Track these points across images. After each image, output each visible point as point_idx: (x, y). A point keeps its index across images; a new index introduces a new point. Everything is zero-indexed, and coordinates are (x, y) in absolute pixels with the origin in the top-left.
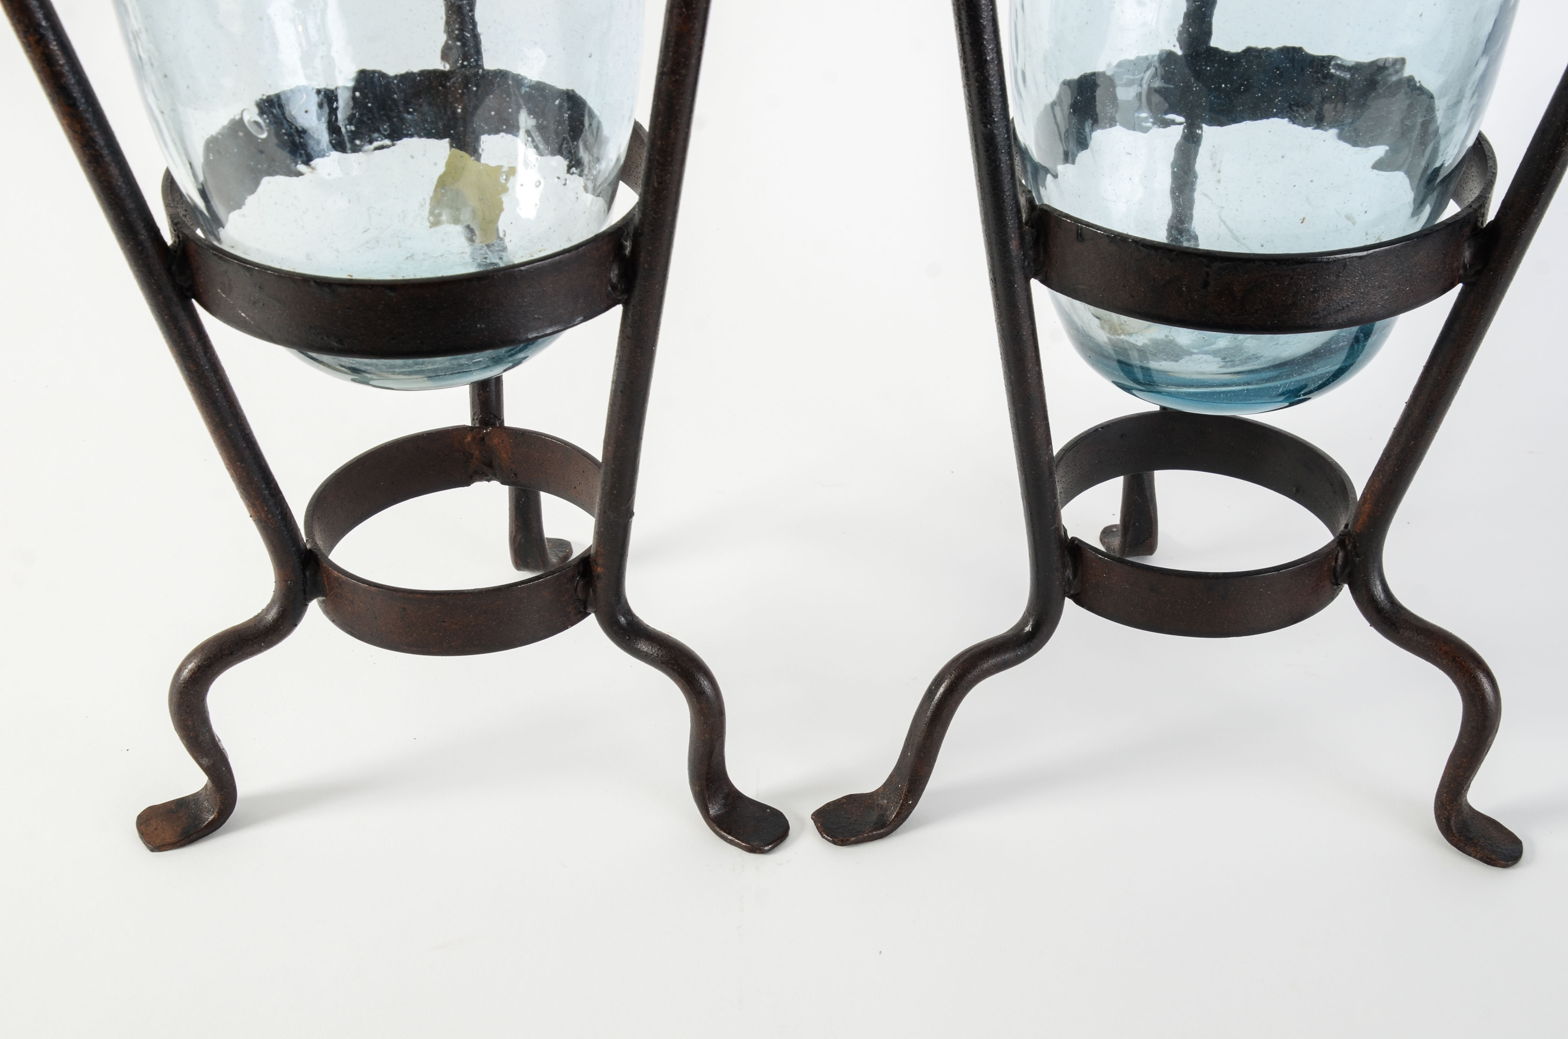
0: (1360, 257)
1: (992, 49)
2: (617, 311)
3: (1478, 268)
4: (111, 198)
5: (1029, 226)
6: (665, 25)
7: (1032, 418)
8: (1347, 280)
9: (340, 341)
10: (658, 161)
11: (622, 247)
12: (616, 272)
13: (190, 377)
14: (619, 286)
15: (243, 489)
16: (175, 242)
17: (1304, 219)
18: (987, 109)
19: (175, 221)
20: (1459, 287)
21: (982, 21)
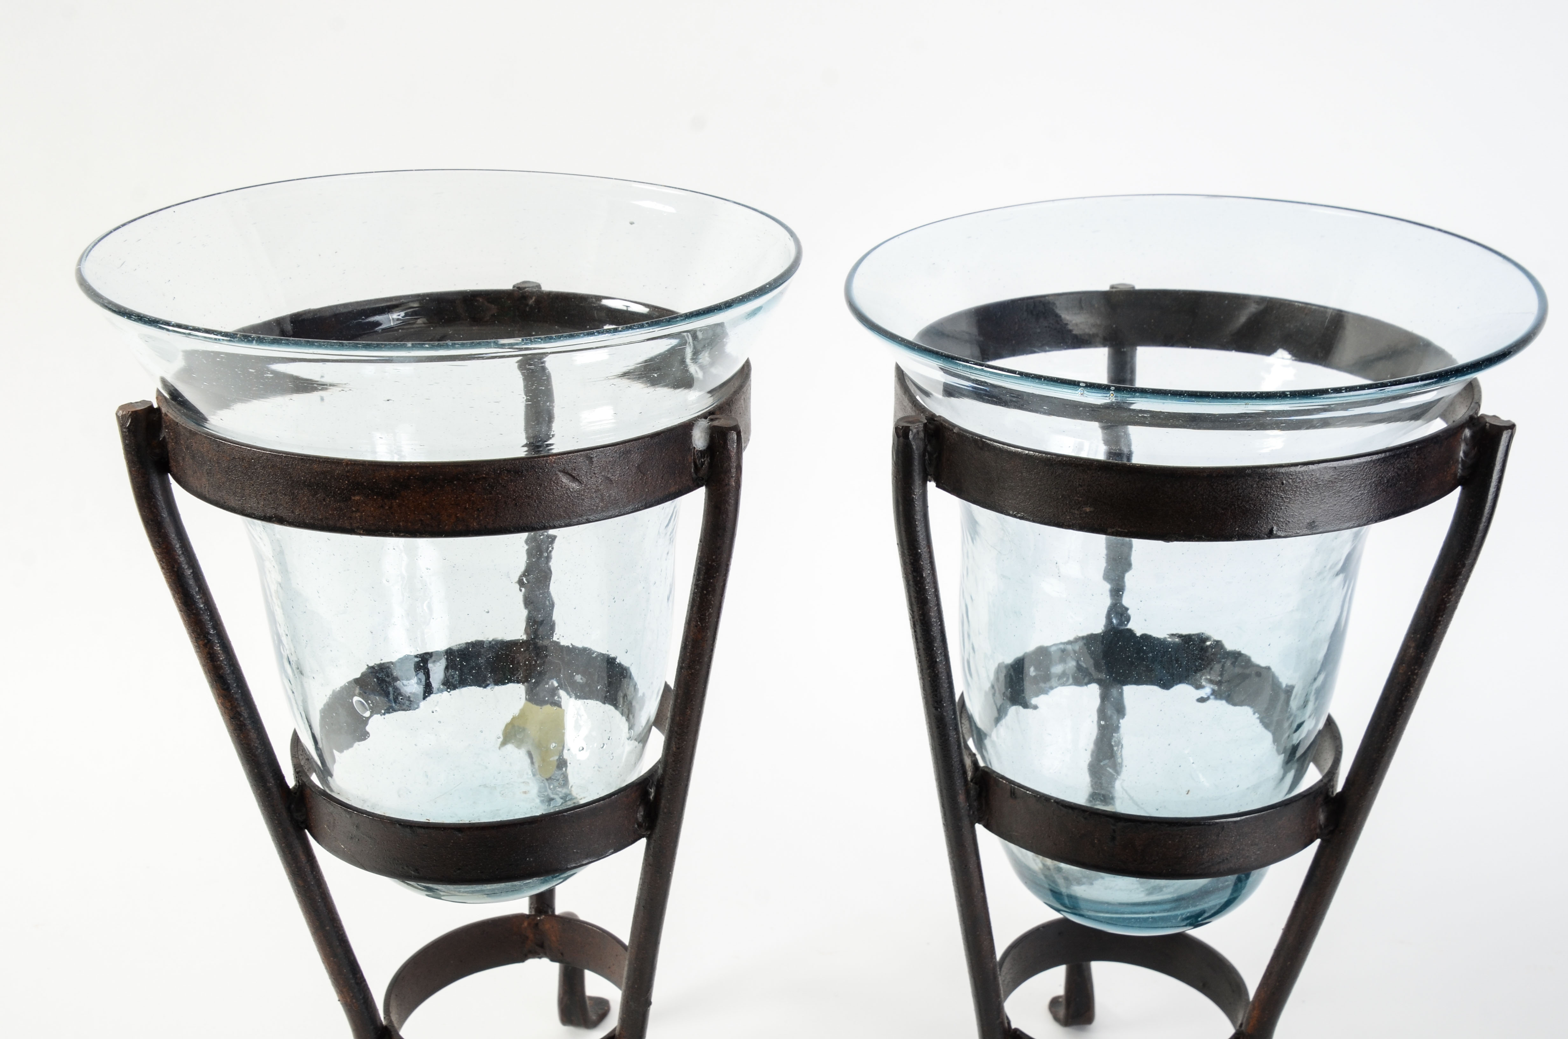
0: (1235, 822)
1: (941, 653)
2: (642, 844)
3: (1331, 828)
4: (248, 756)
5: (973, 783)
6: (684, 632)
7: (978, 933)
8: (1225, 840)
9: (416, 870)
10: (676, 732)
11: (647, 793)
12: (642, 813)
13: (298, 890)
14: (644, 824)
15: (334, 979)
16: (296, 785)
17: (1189, 791)
18: (937, 697)
19: (297, 770)
20: (1318, 842)
21: (932, 633)
